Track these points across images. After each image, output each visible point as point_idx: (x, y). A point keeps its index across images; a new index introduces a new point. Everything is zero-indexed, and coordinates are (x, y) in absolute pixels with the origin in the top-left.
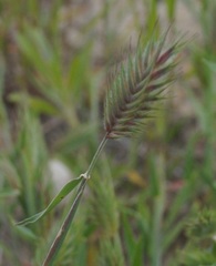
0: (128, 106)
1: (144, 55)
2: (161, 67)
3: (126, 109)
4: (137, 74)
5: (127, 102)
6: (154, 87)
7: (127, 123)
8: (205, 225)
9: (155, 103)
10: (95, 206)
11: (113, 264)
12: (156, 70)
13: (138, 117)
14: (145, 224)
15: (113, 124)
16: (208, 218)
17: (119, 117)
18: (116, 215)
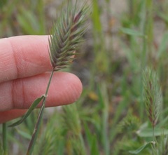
0: (62, 49)
1: (66, 18)
2: (76, 24)
3: (61, 52)
4: (64, 30)
5: (61, 47)
6: (74, 36)
7: (63, 60)
8: (128, 126)
9: (77, 45)
10: (65, 118)
11: (78, 153)
12: (74, 26)
13: (68, 55)
14: (98, 126)
15: (55, 62)
16: (130, 121)
17: (58, 57)
18: (79, 122)
